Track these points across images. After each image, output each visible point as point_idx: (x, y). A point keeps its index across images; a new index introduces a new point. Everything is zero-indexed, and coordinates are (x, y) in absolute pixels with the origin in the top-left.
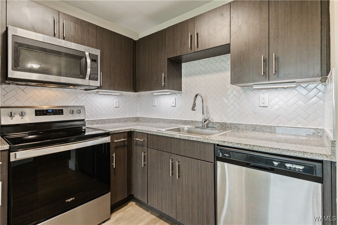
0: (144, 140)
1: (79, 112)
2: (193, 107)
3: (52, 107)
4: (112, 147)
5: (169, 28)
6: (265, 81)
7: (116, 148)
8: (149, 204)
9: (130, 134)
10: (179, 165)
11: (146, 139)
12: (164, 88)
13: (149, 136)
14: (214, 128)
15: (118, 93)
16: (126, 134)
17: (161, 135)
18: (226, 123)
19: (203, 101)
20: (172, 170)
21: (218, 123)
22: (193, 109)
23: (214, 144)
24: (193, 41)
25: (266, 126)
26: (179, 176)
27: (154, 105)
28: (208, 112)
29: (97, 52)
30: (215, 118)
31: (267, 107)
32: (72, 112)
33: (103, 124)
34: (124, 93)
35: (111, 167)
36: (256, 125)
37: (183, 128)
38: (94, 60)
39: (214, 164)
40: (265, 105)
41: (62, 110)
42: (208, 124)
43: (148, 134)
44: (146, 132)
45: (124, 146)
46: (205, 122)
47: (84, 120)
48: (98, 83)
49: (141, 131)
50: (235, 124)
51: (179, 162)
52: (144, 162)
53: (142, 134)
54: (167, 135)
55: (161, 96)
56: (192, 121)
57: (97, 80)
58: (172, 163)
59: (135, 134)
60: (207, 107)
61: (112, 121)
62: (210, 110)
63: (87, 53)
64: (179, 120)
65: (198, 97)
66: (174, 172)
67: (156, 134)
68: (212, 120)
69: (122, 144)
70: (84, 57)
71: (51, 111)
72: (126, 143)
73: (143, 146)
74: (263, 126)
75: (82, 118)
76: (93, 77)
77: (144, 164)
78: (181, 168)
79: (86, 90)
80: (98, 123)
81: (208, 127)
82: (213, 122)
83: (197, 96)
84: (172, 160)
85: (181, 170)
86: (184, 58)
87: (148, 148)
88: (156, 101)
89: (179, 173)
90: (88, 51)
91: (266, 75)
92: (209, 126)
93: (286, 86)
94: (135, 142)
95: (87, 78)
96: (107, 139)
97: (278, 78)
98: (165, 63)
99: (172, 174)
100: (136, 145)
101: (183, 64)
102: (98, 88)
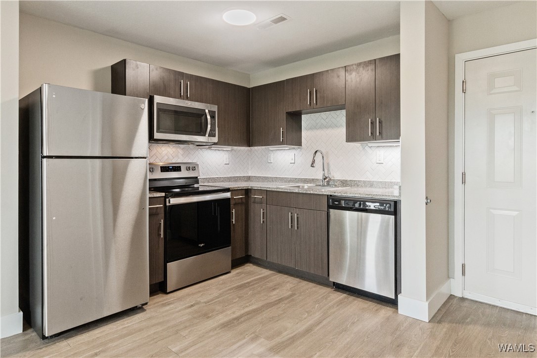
0: (263, 197)
1: (194, 169)
2: (312, 164)
3: (168, 164)
4: (232, 202)
5: (288, 80)
6: (373, 140)
7: (235, 204)
8: (268, 260)
9: (247, 192)
10: (297, 217)
11: (265, 197)
12: (282, 143)
13: (267, 192)
14: (335, 185)
15: (229, 148)
16: (244, 192)
17: (281, 190)
18: (346, 181)
19: (323, 157)
20: (291, 223)
21: (339, 180)
22: (312, 166)
23: (328, 195)
24: (312, 97)
25: (381, 182)
26: (297, 227)
27: (269, 162)
28: (328, 170)
29: (215, 108)
30: (337, 175)
31: (382, 163)
32: (188, 169)
33: (213, 182)
34: (235, 148)
35: (231, 223)
36: (374, 181)
37: (303, 187)
38: (213, 117)
39: (328, 213)
40: (380, 162)
41: (180, 167)
42: (328, 182)
43: (267, 190)
44: (265, 189)
45: (242, 203)
46: (325, 179)
47: (197, 177)
48: (215, 139)
49: (260, 188)
50: (355, 181)
51: (297, 215)
52: (263, 219)
53: (260, 191)
54: (286, 191)
55: (279, 151)
56: (313, 179)
57: (214, 136)
58: (291, 216)
59: (252, 191)
60: (328, 164)
61: (223, 179)
62: (332, 167)
63: (207, 111)
64: (299, 179)
65: (318, 153)
66: (293, 224)
67: (276, 190)
68: (334, 177)
69: (240, 201)
70: (203, 115)
71: (171, 167)
72: (244, 201)
73: (261, 203)
74: (379, 182)
75: (196, 176)
76: (212, 135)
77: (263, 221)
78: (299, 220)
79: (197, 146)
80: (209, 182)
81: (328, 184)
82: (334, 180)
83: (316, 152)
84: (291, 214)
85: (299, 222)
86: (303, 111)
87: (267, 204)
88: (272, 156)
89: (297, 225)
90: (207, 108)
91: (373, 135)
92: (330, 183)
93: (395, 145)
94: (252, 200)
95: (207, 135)
96: (228, 195)
97: (382, 139)
98: (283, 117)
99: (291, 226)
100: (254, 202)
101: (303, 116)
102: (215, 144)
